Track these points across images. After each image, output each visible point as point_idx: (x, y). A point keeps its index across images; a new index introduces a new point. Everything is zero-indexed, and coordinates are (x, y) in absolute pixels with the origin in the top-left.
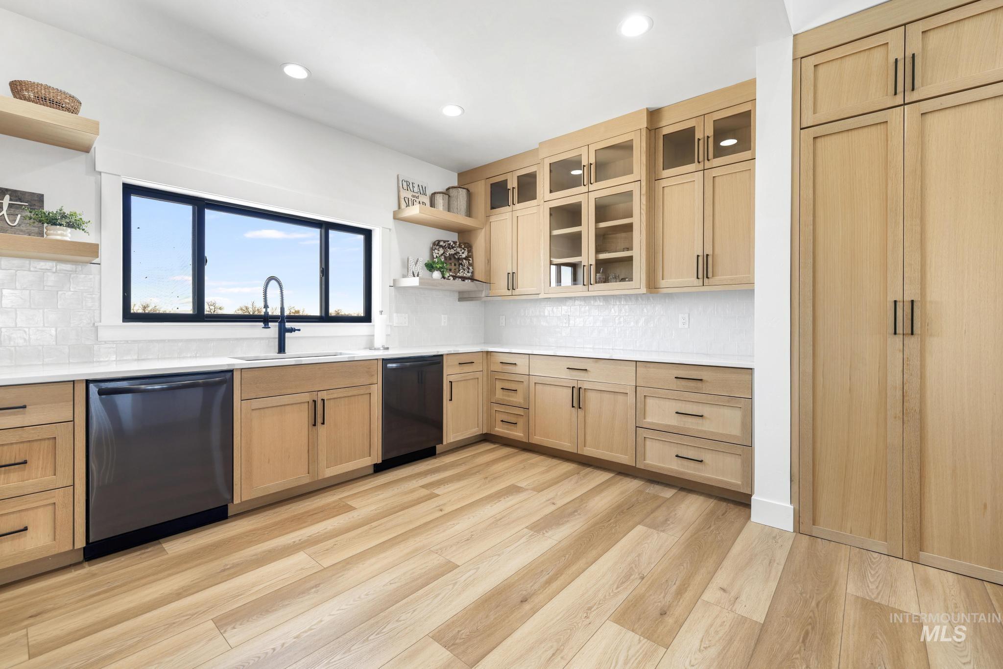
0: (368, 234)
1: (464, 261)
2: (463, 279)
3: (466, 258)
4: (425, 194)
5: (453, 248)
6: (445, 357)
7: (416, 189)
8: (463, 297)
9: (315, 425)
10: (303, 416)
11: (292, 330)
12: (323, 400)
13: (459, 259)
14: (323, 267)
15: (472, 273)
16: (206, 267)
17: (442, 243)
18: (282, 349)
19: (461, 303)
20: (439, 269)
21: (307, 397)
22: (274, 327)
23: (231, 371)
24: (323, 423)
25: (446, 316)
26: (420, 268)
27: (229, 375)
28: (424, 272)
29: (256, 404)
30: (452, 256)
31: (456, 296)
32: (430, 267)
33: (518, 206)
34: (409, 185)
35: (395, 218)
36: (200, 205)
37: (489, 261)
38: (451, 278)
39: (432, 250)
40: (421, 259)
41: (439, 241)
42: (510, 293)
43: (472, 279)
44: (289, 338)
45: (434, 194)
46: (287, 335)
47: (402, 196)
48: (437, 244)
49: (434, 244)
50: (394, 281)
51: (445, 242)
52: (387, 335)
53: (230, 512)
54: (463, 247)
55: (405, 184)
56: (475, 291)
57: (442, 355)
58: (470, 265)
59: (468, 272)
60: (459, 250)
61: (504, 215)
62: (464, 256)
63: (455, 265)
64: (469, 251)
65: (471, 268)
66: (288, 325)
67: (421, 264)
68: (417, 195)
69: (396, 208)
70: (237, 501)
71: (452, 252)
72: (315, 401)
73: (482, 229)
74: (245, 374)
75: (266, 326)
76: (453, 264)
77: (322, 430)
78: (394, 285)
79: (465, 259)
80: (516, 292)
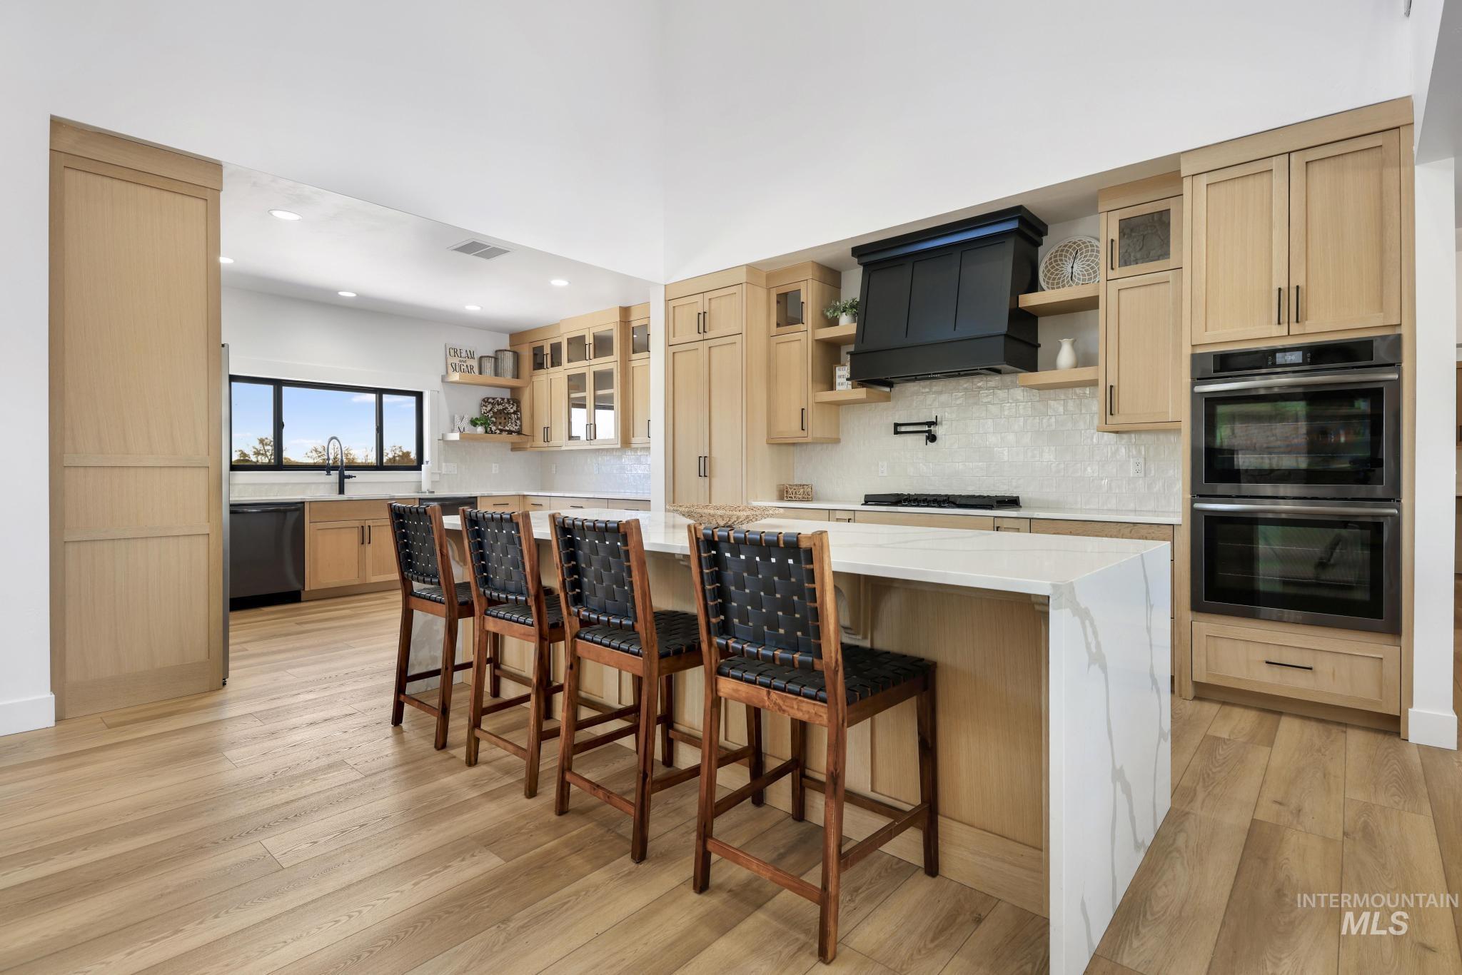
0: (419, 396)
1: (513, 415)
2: (510, 432)
3: (515, 413)
4: (473, 358)
5: (501, 404)
6: (479, 500)
7: (464, 354)
8: (515, 448)
9: (363, 543)
10: (354, 536)
11: (349, 477)
12: (369, 526)
13: (508, 413)
14: (378, 425)
15: (521, 426)
16: (284, 430)
17: (490, 400)
18: (341, 491)
19: (514, 453)
20: (482, 424)
21: (357, 524)
22: (335, 474)
23: (303, 503)
24: (369, 543)
25: (497, 465)
26: (465, 424)
27: (300, 505)
28: (469, 429)
29: (320, 525)
30: (500, 412)
31: (509, 447)
32: (474, 423)
33: (552, 370)
34: (456, 352)
35: (443, 381)
36: (278, 384)
37: (532, 416)
38: (498, 432)
39: (481, 406)
40: (466, 416)
41: (488, 398)
42: (546, 444)
43: (519, 432)
44: (347, 483)
45: (481, 357)
46: (346, 480)
47: (449, 363)
48: (486, 401)
49: (484, 400)
50: (443, 435)
51: (493, 399)
52: (432, 482)
53: (303, 596)
54: (511, 402)
55: (452, 352)
56: (519, 443)
57: (476, 498)
58: (518, 419)
59: (516, 425)
60: (507, 405)
61: (542, 377)
62: (512, 411)
63: (505, 419)
64: (518, 407)
65: (518, 422)
66: (347, 473)
67: (466, 420)
68: (464, 359)
69: (444, 373)
70: (307, 589)
71: (501, 407)
72: (363, 527)
73: (527, 387)
74: (312, 505)
75: (329, 474)
76: (503, 418)
77: (369, 548)
78: (443, 439)
79: (513, 413)
80: (551, 443)
